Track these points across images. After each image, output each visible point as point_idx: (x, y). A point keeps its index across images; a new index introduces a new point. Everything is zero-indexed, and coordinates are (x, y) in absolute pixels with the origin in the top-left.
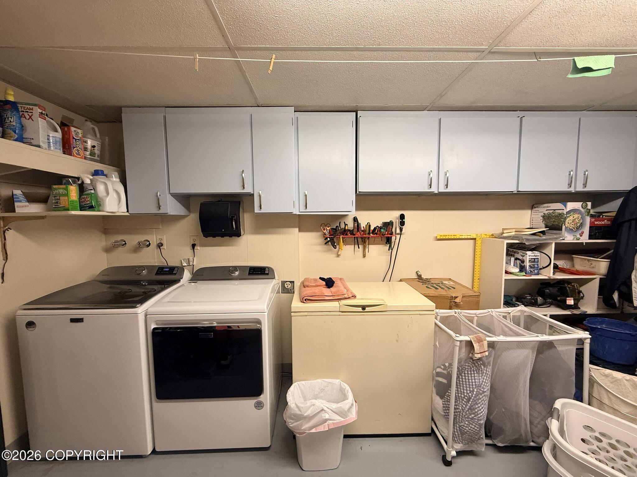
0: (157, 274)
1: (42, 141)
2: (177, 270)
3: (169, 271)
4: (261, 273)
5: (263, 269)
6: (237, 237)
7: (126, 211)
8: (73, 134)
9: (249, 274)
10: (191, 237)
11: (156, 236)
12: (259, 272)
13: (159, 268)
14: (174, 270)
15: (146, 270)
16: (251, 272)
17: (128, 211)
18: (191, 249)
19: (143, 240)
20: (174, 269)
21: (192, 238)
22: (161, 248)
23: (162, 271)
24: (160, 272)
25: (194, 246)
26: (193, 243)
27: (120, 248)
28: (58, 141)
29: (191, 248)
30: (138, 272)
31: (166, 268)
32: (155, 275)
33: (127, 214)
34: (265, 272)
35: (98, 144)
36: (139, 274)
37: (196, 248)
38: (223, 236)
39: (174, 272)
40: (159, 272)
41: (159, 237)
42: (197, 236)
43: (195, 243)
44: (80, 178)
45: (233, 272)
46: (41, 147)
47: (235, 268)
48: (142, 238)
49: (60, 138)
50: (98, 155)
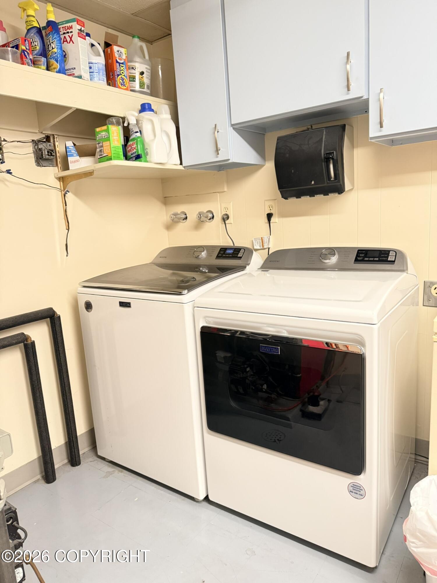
0: (218, 257)
1: (83, 70)
2: (244, 253)
3: (233, 253)
4: (379, 261)
5: (383, 254)
6: (336, 195)
7: (179, 162)
8: (116, 55)
9: (356, 260)
10: (266, 202)
11: (221, 204)
12: (375, 259)
13: (221, 249)
14: (239, 253)
15: (205, 251)
16: (359, 258)
17: (181, 164)
18: (265, 223)
19: (205, 212)
20: (240, 251)
21: (268, 204)
22: (227, 222)
23: (224, 254)
24: (222, 255)
25: (269, 216)
26: (269, 212)
27: (181, 223)
28: (101, 68)
29: (266, 220)
30: (196, 254)
31: (230, 249)
32: (216, 259)
33: (181, 167)
34: (388, 258)
35: (146, 68)
36: (197, 257)
37: (272, 220)
38: (312, 193)
39: (239, 256)
40: (220, 255)
41: (224, 206)
42: (275, 200)
43: (272, 212)
44: (126, 118)
45: (325, 257)
46: (82, 77)
47: (332, 251)
48: (204, 207)
49: (103, 65)
50: (147, 85)
